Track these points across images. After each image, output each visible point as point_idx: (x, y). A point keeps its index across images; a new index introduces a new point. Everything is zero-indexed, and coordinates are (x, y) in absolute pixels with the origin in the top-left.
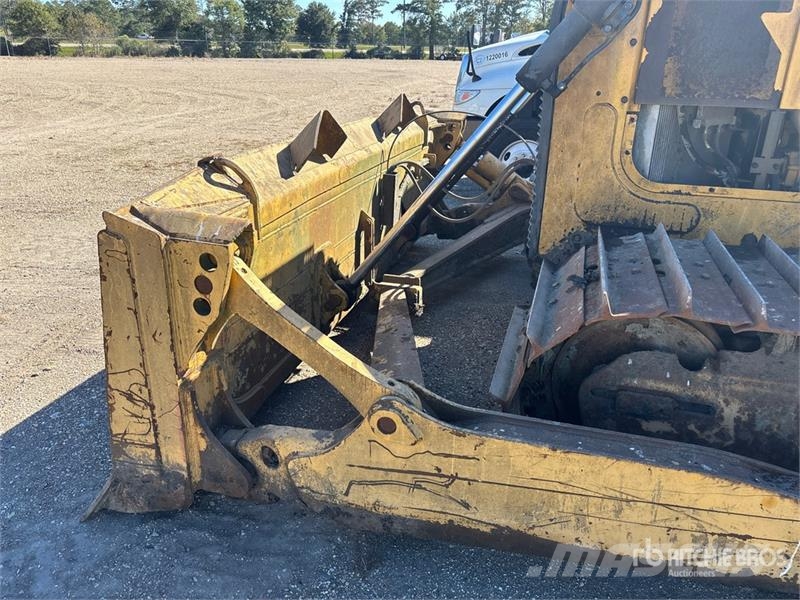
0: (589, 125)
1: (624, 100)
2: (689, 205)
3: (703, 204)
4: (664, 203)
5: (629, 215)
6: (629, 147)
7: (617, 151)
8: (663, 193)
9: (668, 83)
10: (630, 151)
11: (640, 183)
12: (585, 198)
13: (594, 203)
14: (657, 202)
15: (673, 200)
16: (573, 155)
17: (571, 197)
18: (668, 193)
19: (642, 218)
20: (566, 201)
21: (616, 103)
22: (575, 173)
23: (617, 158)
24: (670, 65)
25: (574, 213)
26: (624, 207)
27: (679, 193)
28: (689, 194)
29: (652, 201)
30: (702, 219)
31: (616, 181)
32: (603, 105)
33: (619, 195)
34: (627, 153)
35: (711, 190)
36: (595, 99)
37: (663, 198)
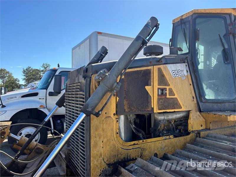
0: (104, 125)
1: (114, 114)
2: (139, 148)
3: (142, 146)
4: (132, 149)
5: (122, 157)
6: (118, 131)
7: (115, 133)
8: (130, 145)
9: (126, 108)
10: (118, 133)
11: (123, 144)
12: (107, 154)
13: (110, 155)
14: (130, 149)
15: (134, 148)
16: (100, 138)
17: (101, 155)
18: (132, 145)
19: (127, 156)
20: (99, 157)
21: (112, 116)
22: (101, 145)
23: (115, 136)
24: (125, 102)
25: (103, 161)
26: (120, 154)
27: (134, 144)
28: (137, 144)
29: (128, 149)
30: (143, 152)
31: (116, 145)
32: (108, 117)
33: (118, 150)
34: (117, 133)
35: (143, 141)
36: (105, 116)
37: (131, 147)
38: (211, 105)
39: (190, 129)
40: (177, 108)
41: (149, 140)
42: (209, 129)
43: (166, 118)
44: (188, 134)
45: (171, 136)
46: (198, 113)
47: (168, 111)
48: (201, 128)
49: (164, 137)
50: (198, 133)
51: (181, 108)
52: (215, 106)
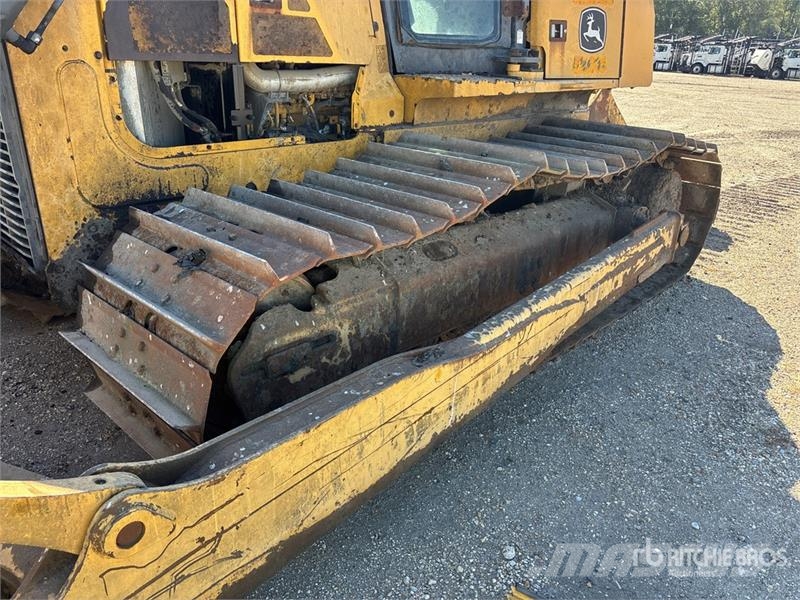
0: (66, 88)
1: (97, 55)
2: (197, 166)
3: (207, 161)
4: (174, 167)
5: (144, 188)
6: (118, 111)
7: (108, 116)
8: (168, 157)
9: (138, 36)
10: (121, 116)
11: (142, 151)
12: (88, 178)
13: (101, 182)
14: (167, 168)
15: (180, 164)
16: (56, 128)
17: (70, 181)
18: (173, 157)
19: (158, 189)
20: (66, 187)
21: (90, 58)
22: (66, 151)
23: (111, 127)
24: (134, 16)
25: (80, 199)
26: (135, 180)
27: (182, 155)
28: (191, 155)
29: (162, 168)
30: (210, 177)
31: (118, 152)
32: (76, 62)
33: (126, 168)
34: (119, 118)
35: (209, 147)
36: (63, 58)
37: (171, 163)
38: (424, 53)
39: (357, 120)
40: (318, 54)
41: (229, 146)
42: (412, 124)
43: (285, 84)
44: (351, 133)
45: (298, 138)
46: (388, 76)
47: (288, 59)
48: (389, 121)
49: (276, 141)
50: (379, 133)
51: (330, 54)
52: (437, 59)
